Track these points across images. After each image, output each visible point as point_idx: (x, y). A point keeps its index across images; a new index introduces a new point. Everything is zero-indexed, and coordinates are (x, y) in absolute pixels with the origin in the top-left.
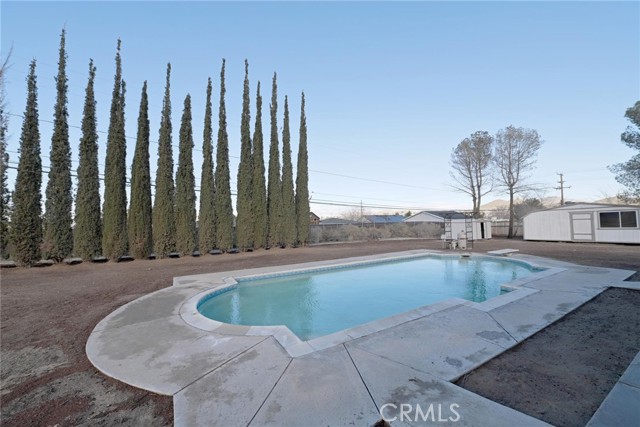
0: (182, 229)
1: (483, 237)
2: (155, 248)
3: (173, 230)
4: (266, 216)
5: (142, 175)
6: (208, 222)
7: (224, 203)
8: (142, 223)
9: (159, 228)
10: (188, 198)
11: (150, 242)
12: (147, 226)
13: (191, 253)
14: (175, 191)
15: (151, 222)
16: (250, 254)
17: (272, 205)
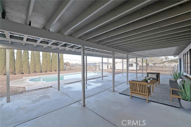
0: (25, 66)
1: (108, 69)
2: (16, 71)
3: (22, 67)
4: (51, 63)
5: (12, 51)
6: (33, 64)
7: (38, 60)
8: (12, 64)
9: (17, 66)
10: (27, 58)
11: (15, 70)
12: (13, 65)
13: (28, 73)
14: (23, 56)
15: (15, 64)
16: (46, 73)
17: (52, 60)
